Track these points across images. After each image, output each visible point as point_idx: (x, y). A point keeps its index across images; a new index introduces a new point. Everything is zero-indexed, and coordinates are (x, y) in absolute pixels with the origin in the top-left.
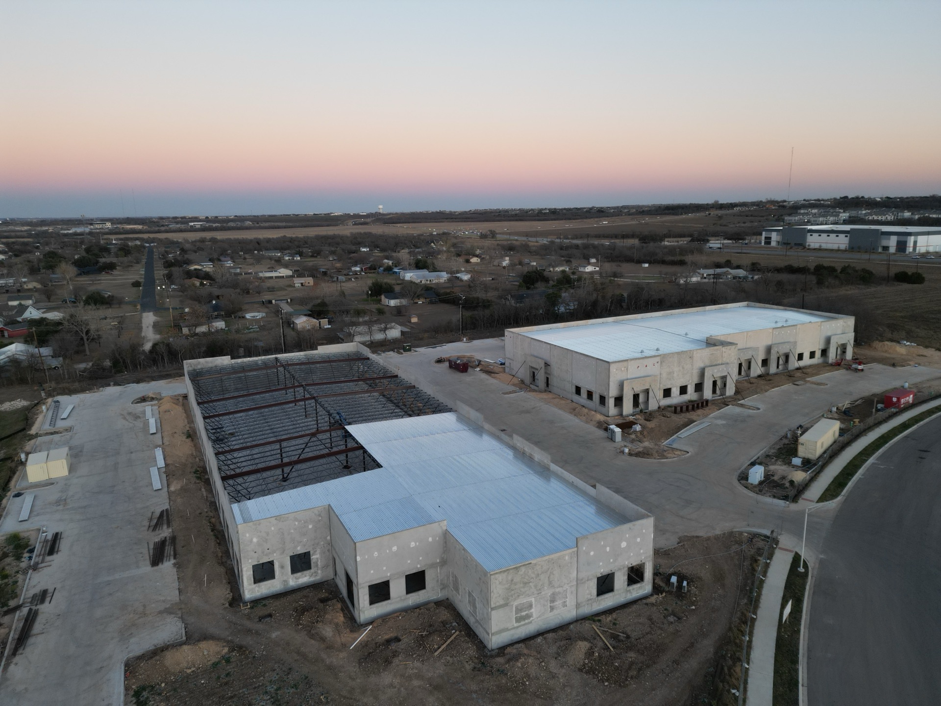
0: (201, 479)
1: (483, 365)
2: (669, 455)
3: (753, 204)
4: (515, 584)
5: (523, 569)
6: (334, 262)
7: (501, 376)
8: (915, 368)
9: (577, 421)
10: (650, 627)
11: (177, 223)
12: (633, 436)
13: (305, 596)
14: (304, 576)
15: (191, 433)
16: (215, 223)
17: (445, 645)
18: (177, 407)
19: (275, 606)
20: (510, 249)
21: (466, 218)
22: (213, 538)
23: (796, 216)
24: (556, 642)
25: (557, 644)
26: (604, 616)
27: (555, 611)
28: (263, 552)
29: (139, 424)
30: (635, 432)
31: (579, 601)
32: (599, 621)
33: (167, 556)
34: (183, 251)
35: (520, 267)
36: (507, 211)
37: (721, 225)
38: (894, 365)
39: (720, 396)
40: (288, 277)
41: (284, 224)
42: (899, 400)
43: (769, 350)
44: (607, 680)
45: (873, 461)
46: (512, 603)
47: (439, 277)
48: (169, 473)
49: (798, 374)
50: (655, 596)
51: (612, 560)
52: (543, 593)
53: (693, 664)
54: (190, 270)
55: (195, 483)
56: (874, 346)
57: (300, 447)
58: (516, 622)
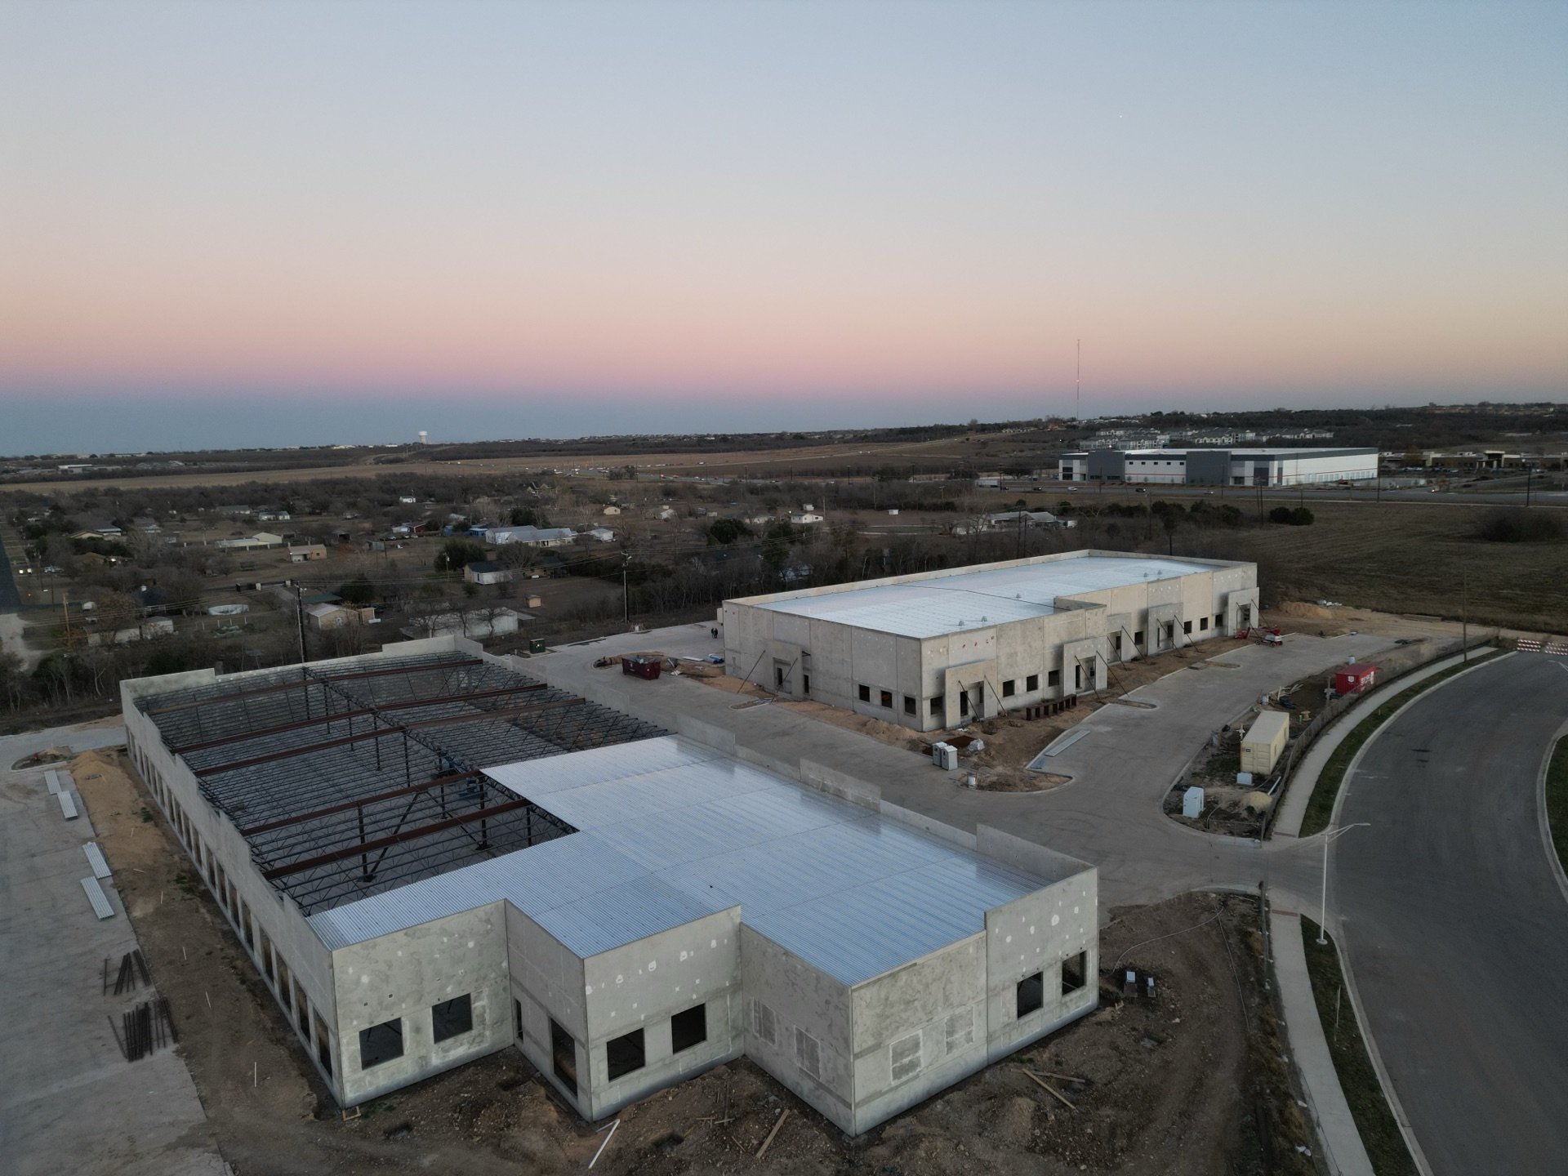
0: (193, 892)
1: (683, 666)
2: (1042, 784)
3: (1029, 424)
4: (892, 1006)
5: (904, 977)
6: (356, 521)
7: (720, 680)
8: (1351, 637)
9: (873, 742)
10: (1120, 1061)
11: (35, 466)
12: (975, 759)
13: (470, 1081)
14: (458, 1043)
15: (152, 812)
16: (110, 466)
17: (770, 1138)
18: (110, 768)
19: (413, 1107)
20: (669, 493)
21: (579, 450)
22: (248, 995)
23: (1095, 440)
24: (970, 1107)
25: (973, 1109)
26: (1035, 1052)
27: (954, 1050)
28: (380, 1003)
29: (38, 803)
30: (976, 752)
31: (991, 1029)
32: (1031, 1061)
33: (158, 1039)
34: (56, 508)
35: (692, 519)
36: (645, 439)
37: (987, 455)
38: (1322, 634)
39: (1085, 691)
40: (273, 546)
41: (246, 464)
42: (1357, 679)
43: (1144, 617)
44: (1083, 1161)
45: (1354, 771)
46: (887, 1042)
47: (561, 536)
48: (124, 885)
49: (1191, 653)
50: (1109, 1009)
51: (1038, 950)
52: (936, 1019)
53: (1213, 1114)
54: (81, 540)
55: (183, 899)
56: (1285, 608)
57: (396, 812)
58: (894, 1078)
